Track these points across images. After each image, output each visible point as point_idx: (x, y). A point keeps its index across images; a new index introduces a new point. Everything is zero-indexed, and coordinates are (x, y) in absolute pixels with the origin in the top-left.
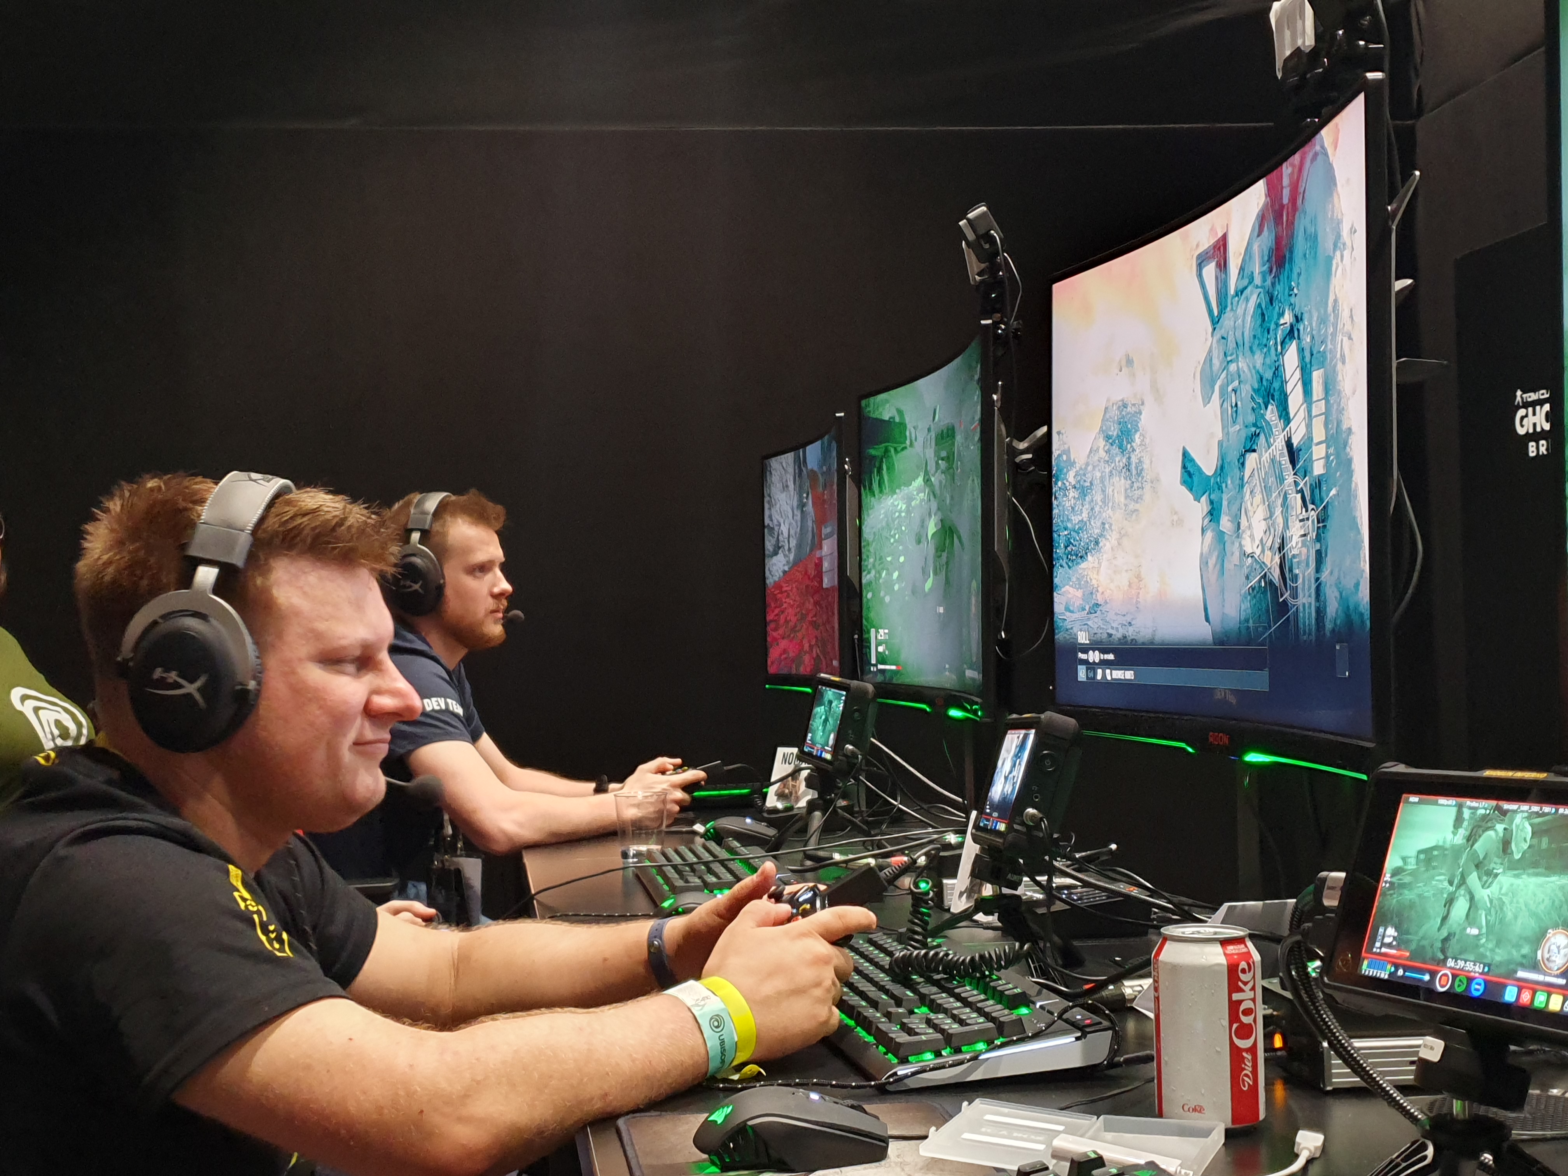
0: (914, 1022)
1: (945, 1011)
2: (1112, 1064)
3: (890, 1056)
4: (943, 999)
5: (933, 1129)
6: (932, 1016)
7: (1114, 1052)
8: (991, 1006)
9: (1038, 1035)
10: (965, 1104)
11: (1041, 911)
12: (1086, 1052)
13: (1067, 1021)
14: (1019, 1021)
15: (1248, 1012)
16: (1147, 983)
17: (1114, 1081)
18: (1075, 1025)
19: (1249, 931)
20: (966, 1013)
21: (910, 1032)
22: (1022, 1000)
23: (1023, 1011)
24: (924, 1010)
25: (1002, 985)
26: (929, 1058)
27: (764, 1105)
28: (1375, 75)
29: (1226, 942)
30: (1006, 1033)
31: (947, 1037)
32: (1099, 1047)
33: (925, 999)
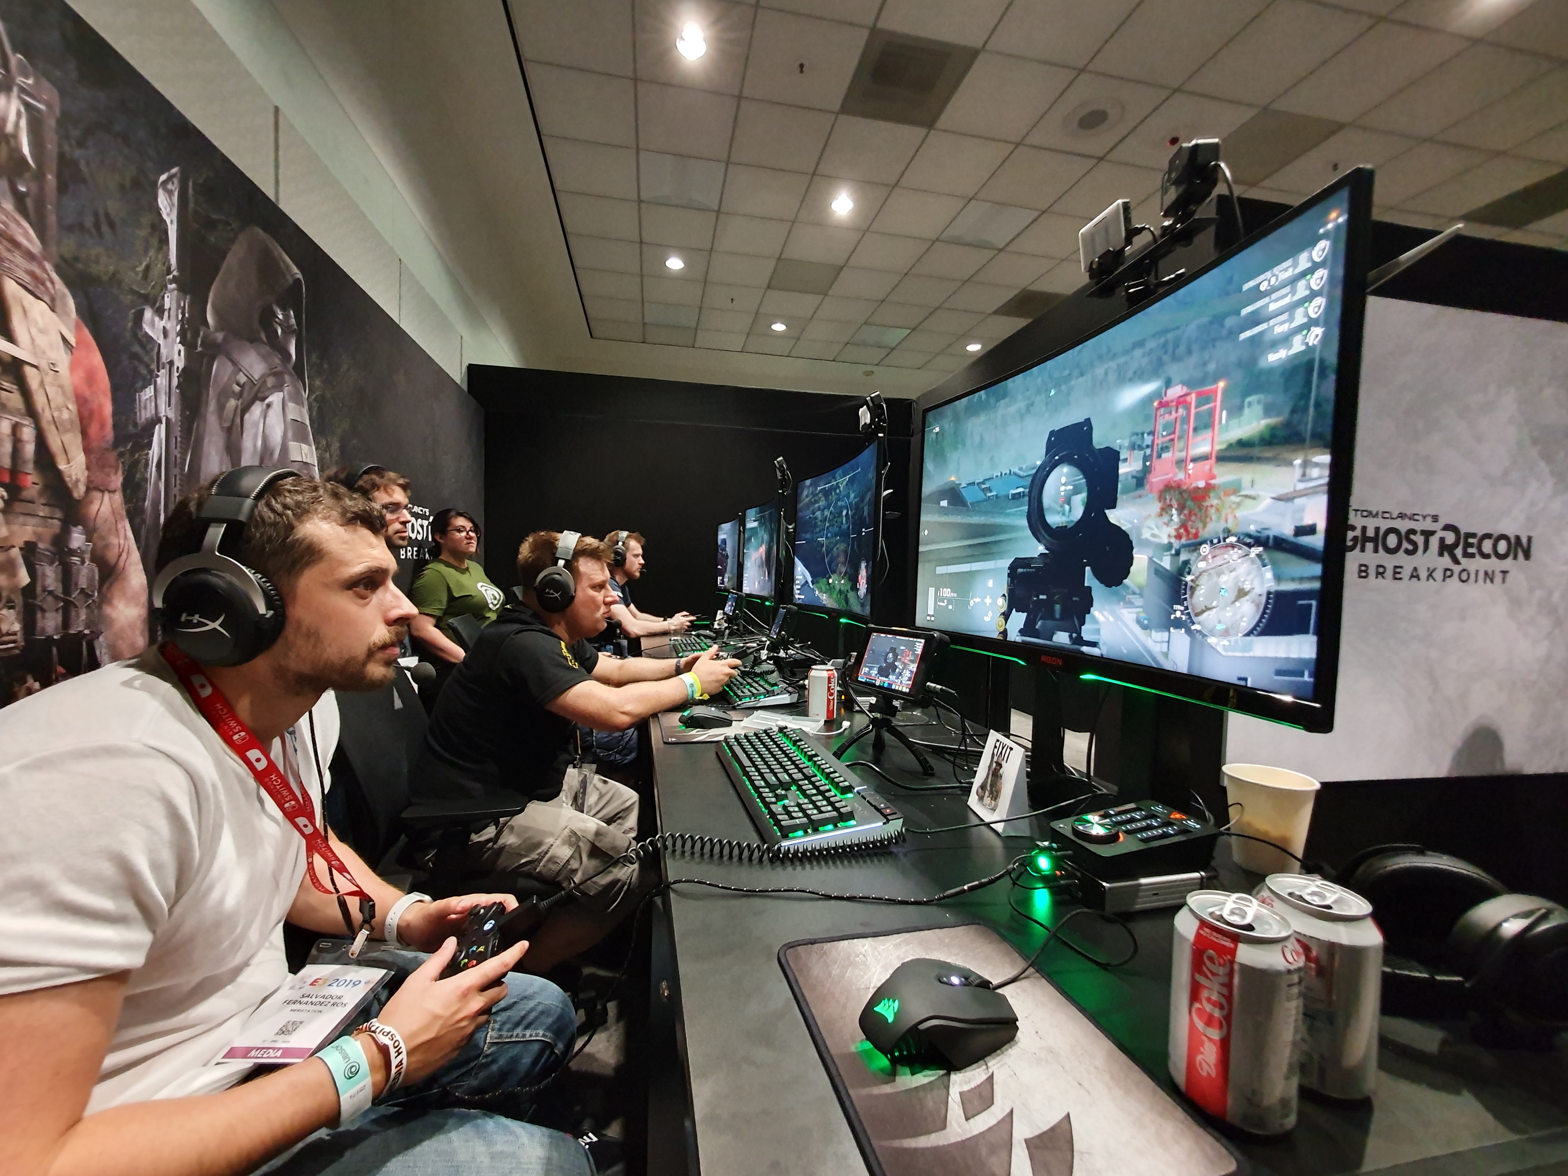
0: (744, 690)
1: (754, 687)
2: (798, 702)
3: (737, 699)
4: (754, 684)
5: (745, 718)
6: (750, 688)
7: (798, 699)
8: (766, 686)
9: (778, 694)
10: (755, 712)
11: (783, 660)
12: (791, 699)
13: (787, 691)
14: (774, 690)
15: (833, 689)
16: (808, 681)
17: (797, 707)
18: (789, 692)
19: (834, 668)
20: (759, 688)
21: (743, 692)
22: (775, 685)
23: (776, 688)
24: (748, 687)
25: (770, 681)
26: (748, 700)
27: (699, 711)
28: (881, 435)
29: (828, 670)
30: (769, 693)
31: (753, 694)
32: (794, 698)
33: (748, 684)
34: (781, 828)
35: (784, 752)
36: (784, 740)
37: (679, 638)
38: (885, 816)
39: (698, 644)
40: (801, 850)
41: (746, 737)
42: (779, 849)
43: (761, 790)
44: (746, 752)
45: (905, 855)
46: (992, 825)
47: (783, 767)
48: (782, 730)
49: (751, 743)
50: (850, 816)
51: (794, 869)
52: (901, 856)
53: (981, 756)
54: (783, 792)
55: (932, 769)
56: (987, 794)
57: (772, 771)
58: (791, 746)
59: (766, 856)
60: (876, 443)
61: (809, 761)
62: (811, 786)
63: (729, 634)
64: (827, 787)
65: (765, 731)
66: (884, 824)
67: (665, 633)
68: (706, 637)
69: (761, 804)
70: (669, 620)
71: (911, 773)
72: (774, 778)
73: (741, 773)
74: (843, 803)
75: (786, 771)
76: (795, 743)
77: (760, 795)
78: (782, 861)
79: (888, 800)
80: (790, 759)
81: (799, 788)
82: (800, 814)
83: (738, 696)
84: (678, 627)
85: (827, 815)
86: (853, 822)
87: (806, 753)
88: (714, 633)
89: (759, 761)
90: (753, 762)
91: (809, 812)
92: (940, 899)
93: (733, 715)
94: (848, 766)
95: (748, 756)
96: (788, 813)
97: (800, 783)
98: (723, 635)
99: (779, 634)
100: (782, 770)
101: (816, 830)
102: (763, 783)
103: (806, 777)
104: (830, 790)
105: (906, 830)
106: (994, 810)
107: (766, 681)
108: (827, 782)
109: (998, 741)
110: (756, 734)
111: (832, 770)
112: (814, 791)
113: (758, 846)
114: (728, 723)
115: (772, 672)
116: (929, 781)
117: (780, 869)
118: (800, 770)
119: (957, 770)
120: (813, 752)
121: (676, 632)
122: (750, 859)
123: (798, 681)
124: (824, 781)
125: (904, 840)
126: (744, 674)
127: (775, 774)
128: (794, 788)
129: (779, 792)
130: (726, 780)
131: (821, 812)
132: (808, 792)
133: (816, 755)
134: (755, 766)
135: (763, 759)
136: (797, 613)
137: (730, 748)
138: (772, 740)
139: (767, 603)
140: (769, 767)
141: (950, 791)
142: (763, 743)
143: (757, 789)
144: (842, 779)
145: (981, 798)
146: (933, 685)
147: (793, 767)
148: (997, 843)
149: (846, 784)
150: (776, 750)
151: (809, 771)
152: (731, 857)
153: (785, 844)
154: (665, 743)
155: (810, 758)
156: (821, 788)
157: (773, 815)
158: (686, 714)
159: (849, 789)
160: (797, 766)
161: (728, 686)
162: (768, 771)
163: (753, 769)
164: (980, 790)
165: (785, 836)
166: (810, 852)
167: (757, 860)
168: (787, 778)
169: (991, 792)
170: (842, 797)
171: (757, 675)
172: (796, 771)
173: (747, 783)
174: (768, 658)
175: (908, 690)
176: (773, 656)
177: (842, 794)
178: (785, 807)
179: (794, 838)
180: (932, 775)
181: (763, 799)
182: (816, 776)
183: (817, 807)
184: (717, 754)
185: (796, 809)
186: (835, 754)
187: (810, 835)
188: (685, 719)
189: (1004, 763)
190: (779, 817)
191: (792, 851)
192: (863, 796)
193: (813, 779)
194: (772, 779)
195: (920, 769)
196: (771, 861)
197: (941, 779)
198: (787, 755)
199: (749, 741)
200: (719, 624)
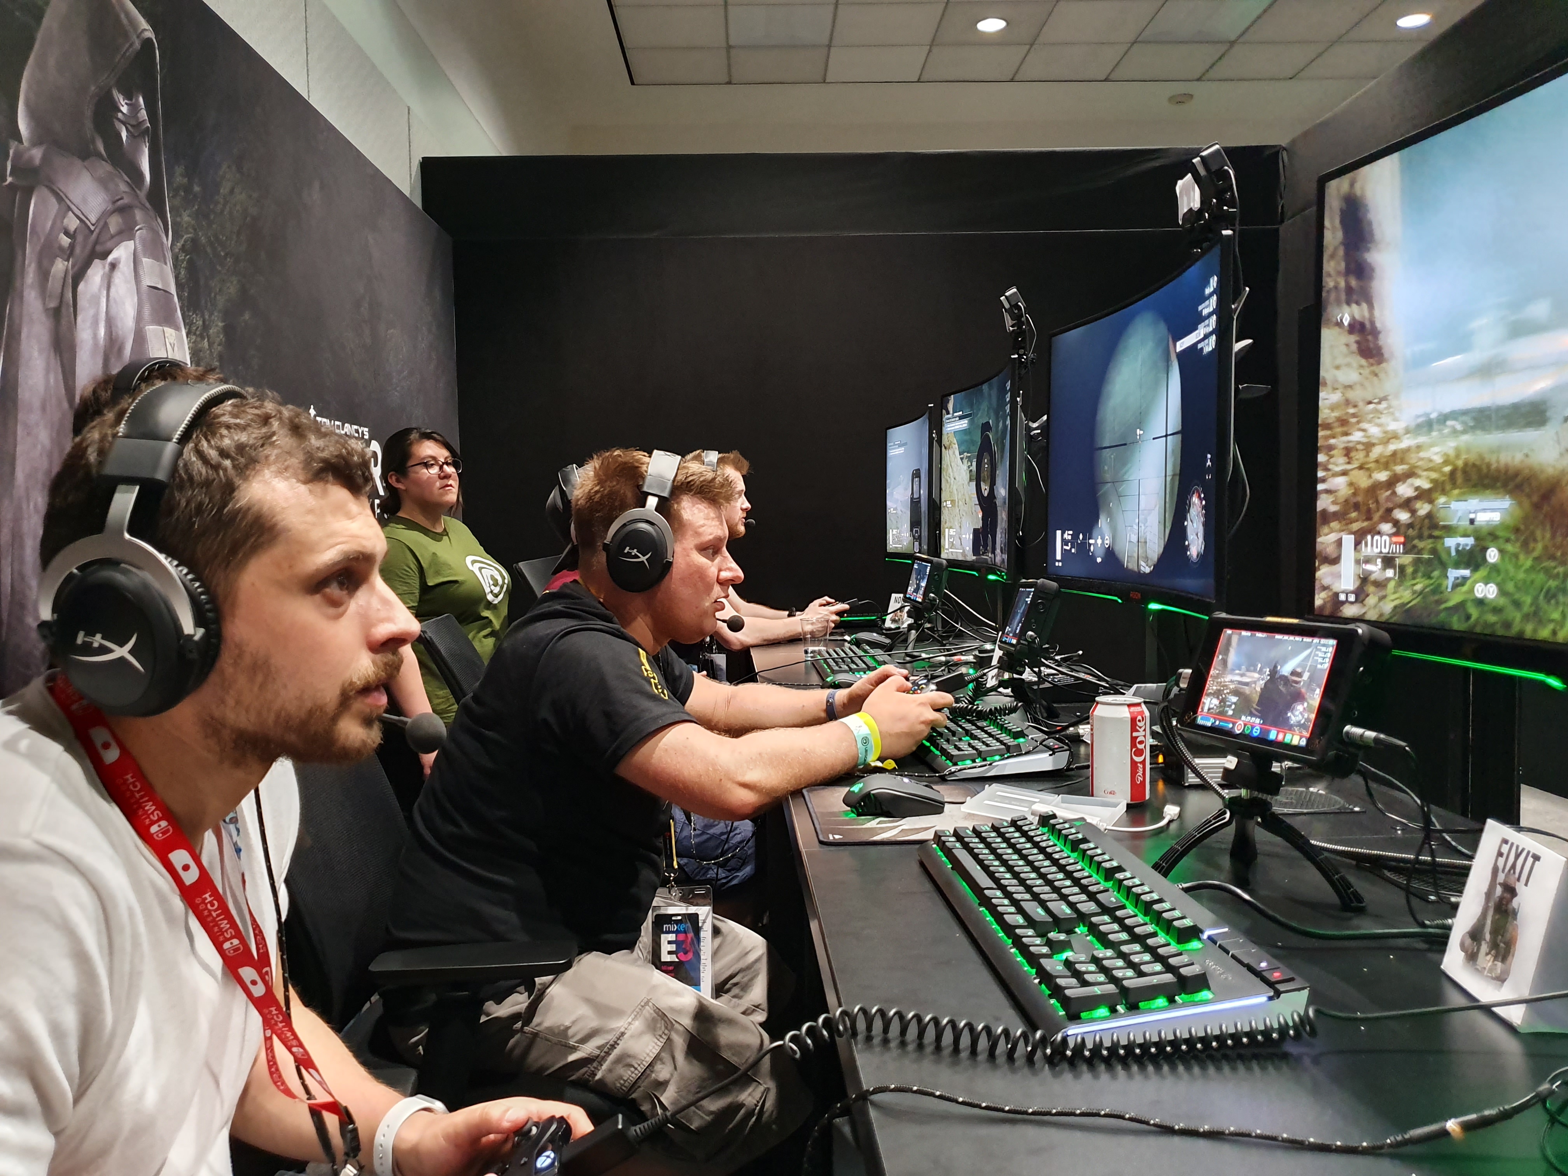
0: (961, 745)
1: (979, 739)
2: (1069, 769)
3: (948, 762)
4: (978, 733)
5: (969, 798)
6: (972, 742)
7: (1069, 763)
8: (1004, 737)
9: (1028, 753)
10: (987, 786)
11: (1035, 687)
12: (1054, 762)
13: (1045, 746)
14: (1019, 745)
15: (1141, 742)
16: (1089, 726)
17: (1069, 778)
18: (1049, 748)
19: (1143, 700)
20: (990, 741)
21: (959, 749)
22: (1021, 734)
23: (1021, 740)
24: (968, 738)
25: (1010, 726)
26: (968, 763)
27: (879, 784)
28: (1227, 232)
29: (1129, 706)
30: (1010, 751)
31: (980, 753)
32: (1060, 761)
33: (967, 733)
34: (1065, 1002)
35: (1055, 862)
36: (1053, 840)
37: (823, 648)
38: (1271, 984)
39: (860, 657)
40: (1107, 1043)
41: (977, 833)
42: (1065, 1040)
43: (1018, 931)
44: (980, 862)
45: (1316, 1061)
46: (1496, 1010)
47: (1056, 890)
48: (1045, 820)
49: (988, 845)
50: (1200, 982)
51: (1096, 1077)
52: (1307, 1061)
53: (1466, 875)
54: (1062, 937)
55: (1359, 898)
56: (1484, 948)
57: (1036, 897)
58: (1067, 852)
59: (1039, 1053)
60: (1217, 250)
61: (1107, 879)
62: (1116, 927)
63: (919, 640)
64: (1150, 928)
65: (1013, 823)
66: (1270, 998)
67: (794, 640)
68: (874, 645)
69: (1020, 959)
70: (799, 616)
71: (1314, 906)
72: (1040, 911)
73: (974, 900)
74: (1185, 959)
75: (1064, 898)
76: (1075, 845)
77: (1018, 942)
78: (1072, 1063)
79: (1275, 956)
80: (1069, 875)
81: (1093, 929)
82: (1101, 978)
83: (950, 757)
84: (818, 626)
85: (1155, 980)
86: (1205, 995)
87: (1099, 864)
88: (887, 636)
89: (1007, 879)
90: (997, 881)
91: (1119, 974)
92: (1397, 1145)
93: (943, 792)
94: (1186, 890)
95: (985, 868)
96: (1078, 975)
97: (1094, 919)
98: (906, 640)
99: (1021, 635)
100: (1055, 896)
101: (1133, 1008)
102: (1020, 920)
103: (1105, 910)
104: (1154, 935)
105: (1317, 1012)
106: (1501, 979)
107: (1003, 728)
108: (1147, 919)
109: (1505, 841)
110: (995, 829)
111: (1155, 896)
112: (1124, 936)
113: (1024, 1035)
114: (935, 807)
115: (1013, 710)
116: (1356, 922)
117: (1068, 1076)
118: (1092, 896)
119: (1415, 902)
120: (1115, 864)
121: (814, 638)
122: (1010, 1056)
123: (1067, 727)
124: (1141, 919)
125: (1313, 1033)
126: (956, 714)
127: (1043, 904)
128: (1081, 930)
129: (1052, 935)
130: (946, 914)
131: (1141, 974)
132: (1111, 937)
133: (1120, 869)
134: (1002, 888)
135: (1016, 875)
136: (1057, 594)
137: (949, 853)
138: (1030, 839)
139: (991, 577)
140: (1029, 889)
141: (1401, 942)
142: (1012, 846)
143: (1009, 929)
144: (1177, 913)
145: (1472, 957)
146: (1358, 731)
147: (1076, 890)
148: (1511, 1046)
149: (1188, 922)
150: (1038, 858)
151: (1112, 898)
152: (974, 1052)
153: (1074, 1031)
154: (821, 842)
155: (1110, 874)
156: (1137, 930)
157: (1046, 977)
158: (856, 788)
159: (1193, 932)
160: (1084, 889)
161: (930, 739)
162: (1027, 896)
163: (999, 893)
164: (1468, 941)
165: (1074, 1017)
166: (1124, 1047)
167: (1024, 1060)
168: (1068, 911)
169: (1494, 945)
170: (1182, 947)
171: (981, 715)
172: (1084, 897)
173: (989, 918)
174: (1003, 684)
175: (1303, 743)
176: (1011, 680)
177: (1180, 942)
178: (1068, 964)
179: (1092, 1020)
180: (1361, 911)
181: (1024, 949)
182: (1123, 907)
183: (1131, 965)
184: (922, 864)
185: (1092, 968)
186: (1156, 867)
187: (1122, 1015)
188: (854, 800)
189: (1520, 887)
190: (1058, 981)
191: (1090, 1045)
192: (1220, 947)
193: (1119, 913)
194: (1039, 913)
195: (1334, 898)
196: (1050, 1061)
197: (1378, 918)
198: (1062, 868)
199: (983, 840)
200: (893, 621)
